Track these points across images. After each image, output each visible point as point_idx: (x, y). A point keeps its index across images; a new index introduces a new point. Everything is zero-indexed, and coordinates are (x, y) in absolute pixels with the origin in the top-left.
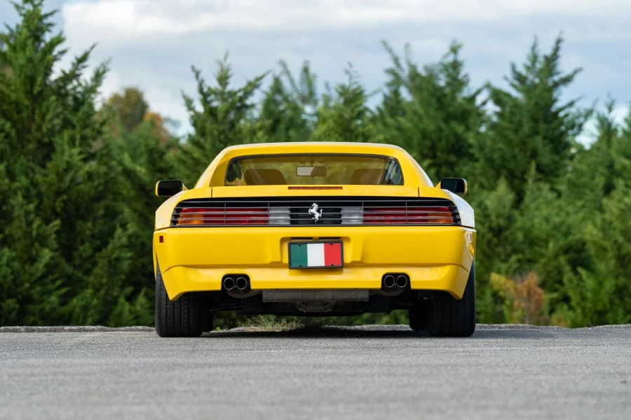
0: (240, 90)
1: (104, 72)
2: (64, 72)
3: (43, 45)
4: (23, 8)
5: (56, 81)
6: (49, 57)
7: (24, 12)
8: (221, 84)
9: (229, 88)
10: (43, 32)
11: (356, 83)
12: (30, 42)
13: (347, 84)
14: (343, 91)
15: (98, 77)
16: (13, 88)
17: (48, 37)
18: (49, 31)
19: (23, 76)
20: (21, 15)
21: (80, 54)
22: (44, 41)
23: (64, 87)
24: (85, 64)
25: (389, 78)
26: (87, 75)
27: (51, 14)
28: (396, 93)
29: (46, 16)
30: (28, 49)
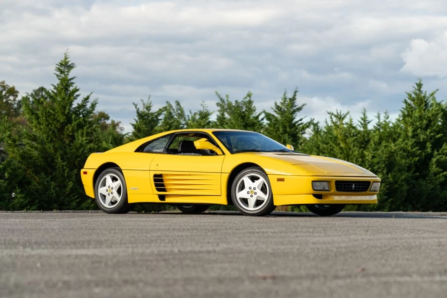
0: (155, 113)
1: (95, 104)
2: (78, 104)
3: (69, 92)
4: (60, 76)
5: (75, 108)
6: (72, 98)
7: (61, 78)
8: (147, 110)
9: (151, 112)
10: (69, 86)
11: (206, 110)
12: (63, 91)
13: (202, 110)
14: (201, 113)
15: (93, 106)
16: (56, 111)
17: (71, 88)
18: (72, 86)
19: (61, 106)
20: (59, 79)
21: (85, 97)
22: (70, 90)
23: (79, 111)
24: (88, 101)
25: (219, 108)
26: (89, 105)
27: (73, 79)
28: (223, 114)
29: (71, 79)
30: (62, 94)
